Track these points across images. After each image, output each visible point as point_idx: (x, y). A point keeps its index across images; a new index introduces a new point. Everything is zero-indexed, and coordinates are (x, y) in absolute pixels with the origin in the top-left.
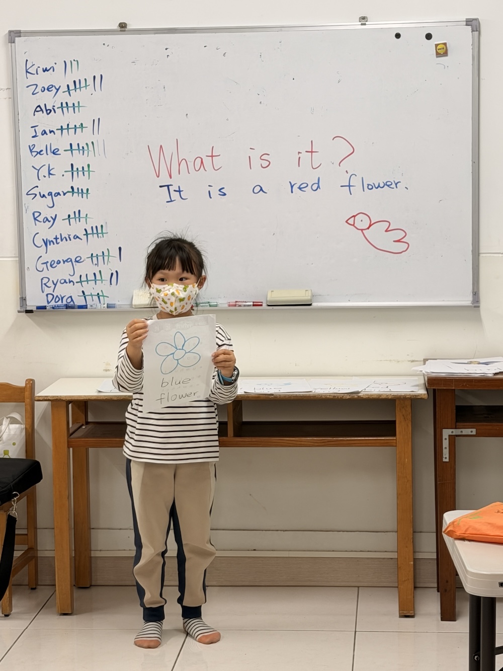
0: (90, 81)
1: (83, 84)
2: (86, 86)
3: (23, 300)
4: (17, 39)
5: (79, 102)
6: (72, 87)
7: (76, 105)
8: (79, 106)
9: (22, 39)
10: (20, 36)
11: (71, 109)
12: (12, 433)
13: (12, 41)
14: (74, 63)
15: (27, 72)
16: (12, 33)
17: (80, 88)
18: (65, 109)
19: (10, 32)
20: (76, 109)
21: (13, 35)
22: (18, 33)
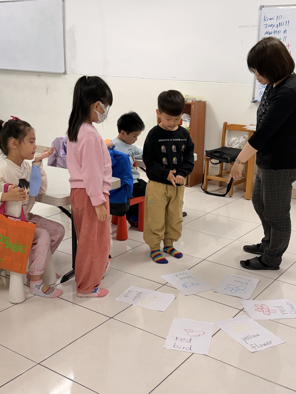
0: (285, 23)
1: (282, 24)
2: (283, 25)
3: (254, 98)
4: (263, 9)
5: (280, 31)
6: (278, 25)
7: (279, 31)
8: (280, 32)
9: (264, 8)
10: (264, 7)
11: (277, 33)
12: (243, 141)
13: (261, 9)
14: (280, 17)
15: (264, 20)
16: (261, 7)
17: (281, 25)
18: (275, 33)
19: (261, 6)
20: (279, 33)
21: (262, 7)
22: (263, 6)
